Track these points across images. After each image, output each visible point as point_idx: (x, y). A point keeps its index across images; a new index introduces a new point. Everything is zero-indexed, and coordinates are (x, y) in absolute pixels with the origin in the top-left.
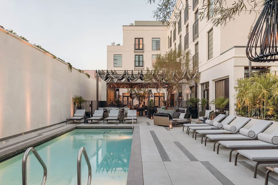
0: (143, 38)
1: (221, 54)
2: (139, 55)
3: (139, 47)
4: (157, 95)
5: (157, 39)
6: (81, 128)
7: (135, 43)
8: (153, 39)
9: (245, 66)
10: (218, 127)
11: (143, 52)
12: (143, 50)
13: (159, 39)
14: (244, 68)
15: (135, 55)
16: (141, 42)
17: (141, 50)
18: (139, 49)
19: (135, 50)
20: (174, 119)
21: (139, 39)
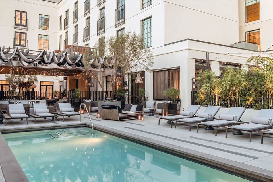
0: (27, 12)
1: (165, 45)
2: (21, 33)
3: (21, 22)
4: (43, 84)
5: (46, 17)
6: (8, 131)
7: (15, 16)
8: (41, 16)
9: (195, 59)
10: (209, 118)
11: (27, 30)
12: (26, 26)
13: (48, 17)
14: (194, 61)
15: (16, 32)
16: (24, 16)
17: (23, 26)
18: (20, 25)
19: (16, 25)
20: (124, 112)
21: (21, 12)
